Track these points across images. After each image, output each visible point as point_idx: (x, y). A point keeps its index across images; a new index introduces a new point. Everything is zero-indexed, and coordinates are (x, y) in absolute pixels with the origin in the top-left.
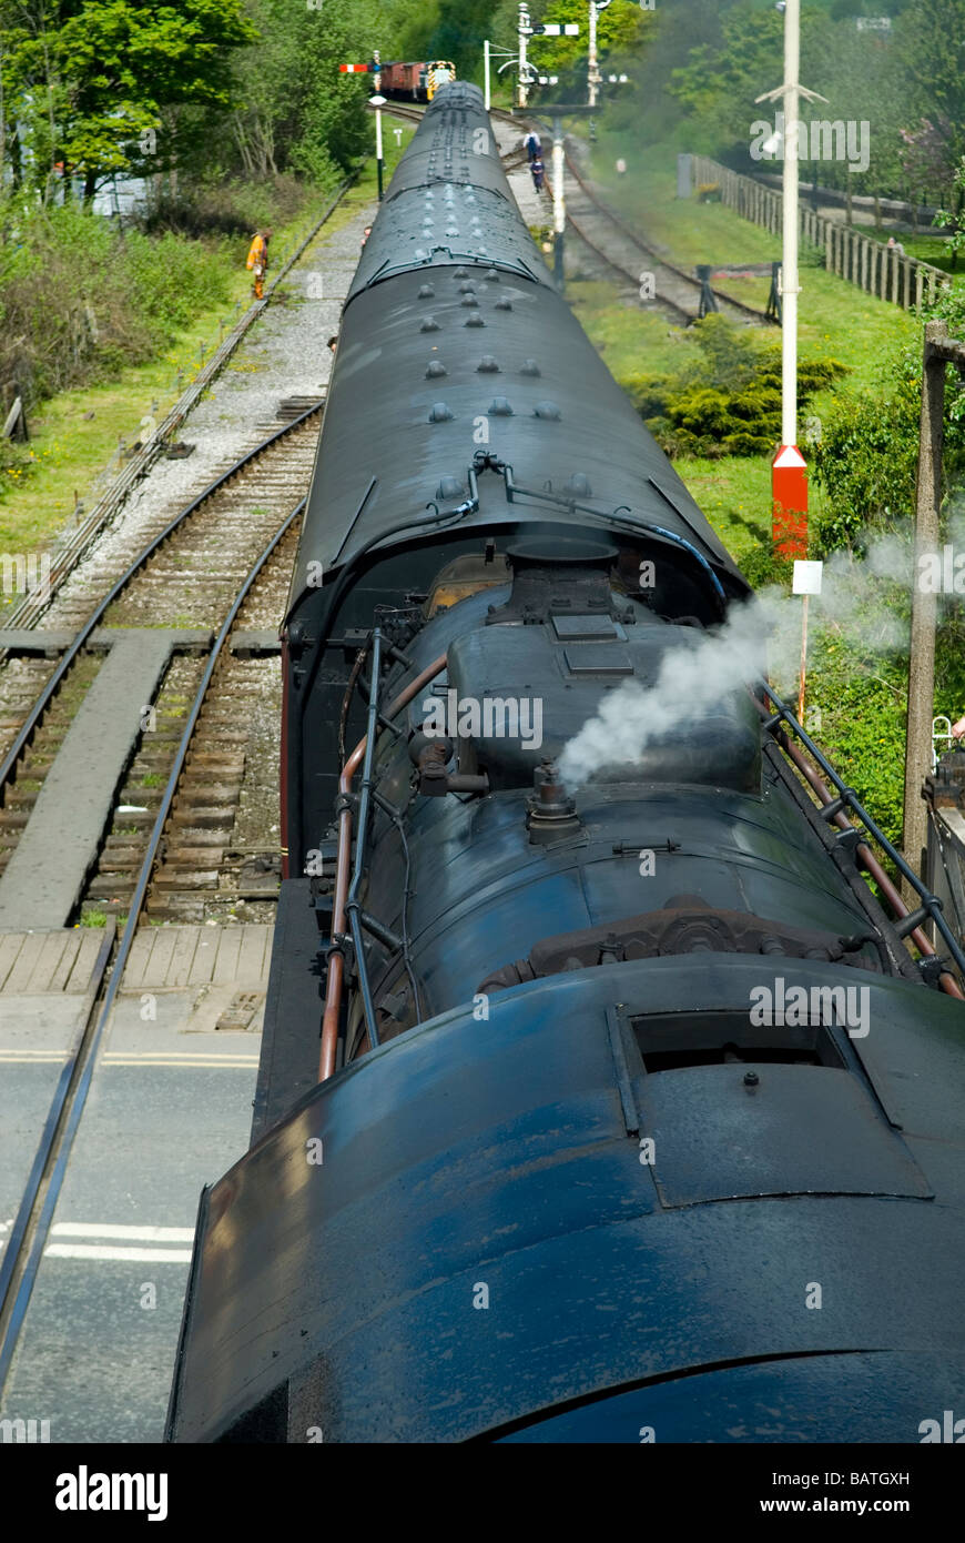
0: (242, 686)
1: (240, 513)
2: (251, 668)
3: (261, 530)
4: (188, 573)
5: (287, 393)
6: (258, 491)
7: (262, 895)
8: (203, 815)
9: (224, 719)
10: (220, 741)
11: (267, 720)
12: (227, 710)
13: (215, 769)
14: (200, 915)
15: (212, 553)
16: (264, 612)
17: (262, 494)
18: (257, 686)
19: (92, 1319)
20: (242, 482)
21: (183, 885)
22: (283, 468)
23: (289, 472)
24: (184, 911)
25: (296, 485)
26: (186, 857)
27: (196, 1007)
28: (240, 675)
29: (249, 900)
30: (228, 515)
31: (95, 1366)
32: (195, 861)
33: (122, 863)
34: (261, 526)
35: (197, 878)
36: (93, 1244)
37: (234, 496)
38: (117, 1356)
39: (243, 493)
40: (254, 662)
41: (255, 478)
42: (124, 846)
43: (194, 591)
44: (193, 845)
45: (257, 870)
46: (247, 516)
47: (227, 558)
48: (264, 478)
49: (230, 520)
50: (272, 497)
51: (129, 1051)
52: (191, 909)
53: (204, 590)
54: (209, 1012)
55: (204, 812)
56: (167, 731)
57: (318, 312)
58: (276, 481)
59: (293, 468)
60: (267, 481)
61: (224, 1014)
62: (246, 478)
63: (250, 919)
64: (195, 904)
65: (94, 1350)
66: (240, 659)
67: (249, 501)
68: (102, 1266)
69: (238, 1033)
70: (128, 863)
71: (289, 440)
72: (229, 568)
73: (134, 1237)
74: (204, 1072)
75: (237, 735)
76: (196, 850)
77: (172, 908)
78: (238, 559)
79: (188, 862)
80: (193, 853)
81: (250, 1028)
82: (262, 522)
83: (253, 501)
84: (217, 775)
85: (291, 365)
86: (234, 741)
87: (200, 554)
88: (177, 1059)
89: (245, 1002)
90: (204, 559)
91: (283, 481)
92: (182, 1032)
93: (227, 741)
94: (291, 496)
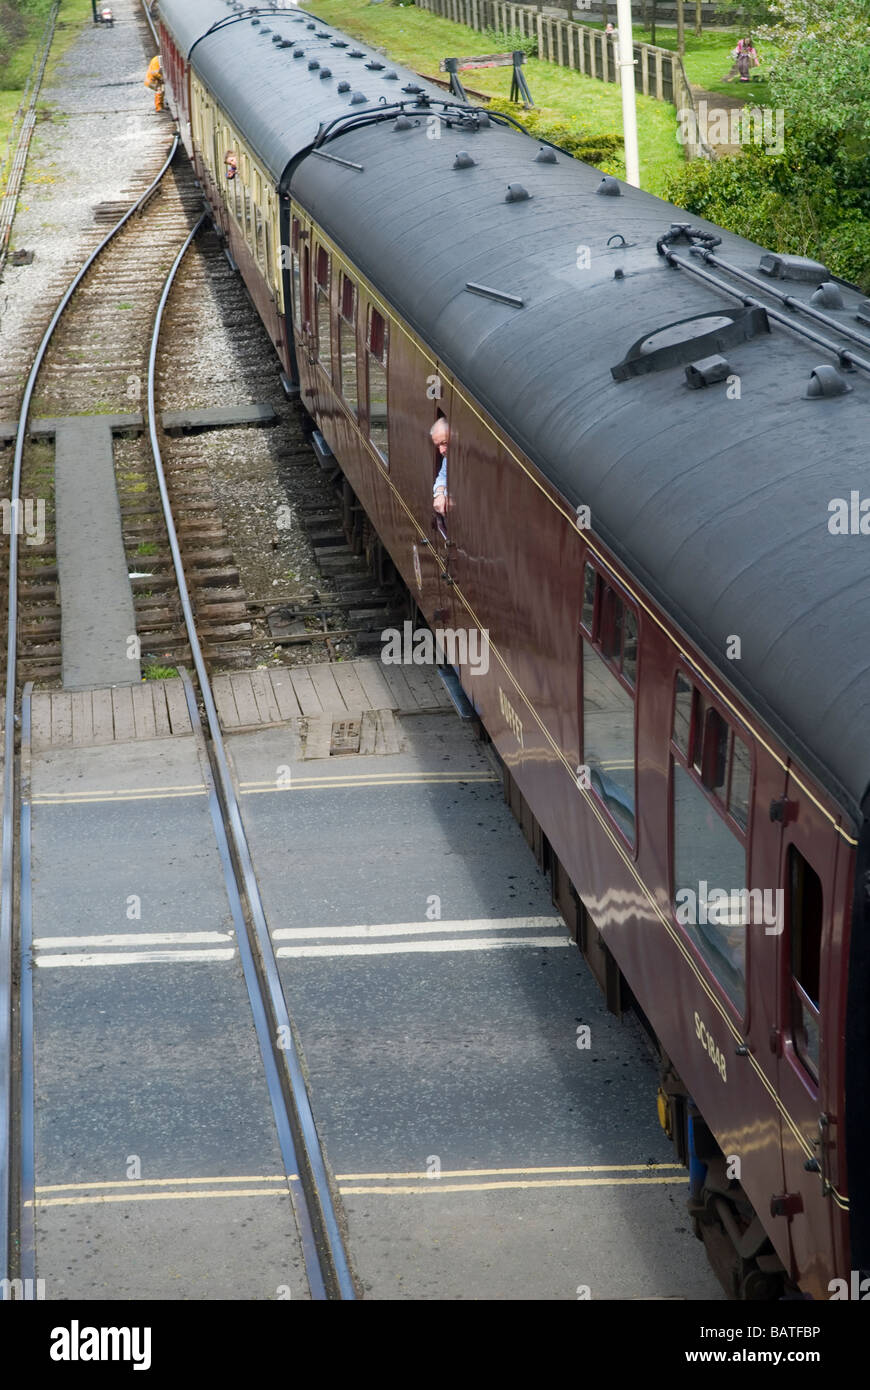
0: (187, 460)
1: (106, 310)
2: (188, 445)
3: (134, 322)
4: (84, 365)
5: (96, 199)
6: (112, 289)
7: (297, 640)
8: (211, 575)
9: (187, 490)
10: (192, 510)
11: (227, 489)
12: (185, 483)
13: (201, 535)
14: (249, 662)
15: (98, 346)
16: (174, 395)
17: (118, 291)
18: (201, 460)
19: (349, 1005)
20: (94, 281)
21: (221, 636)
22: (126, 267)
23: (134, 270)
24: (234, 659)
25: (146, 281)
26: (213, 612)
27: (304, 738)
28: (182, 451)
29: (285, 645)
30: (97, 312)
31: (374, 1045)
32: (223, 615)
33: (155, 622)
34: (131, 319)
35: (234, 629)
36: (316, 945)
37: (94, 295)
38: (389, 1036)
39: (100, 291)
40: (187, 439)
41: (104, 277)
42: (152, 607)
43: (100, 380)
44: (214, 602)
45: (283, 619)
46: (114, 311)
47: (116, 350)
48: (113, 277)
49: (100, 316)
50: (129, 293)
51: (260, 780)
52: (240, 657)
53: (109, 379)
54: (318, 741)
55: (212, 572)
56: (138, 505)
57: (85, 126)
58: (125, 279)
59: (135, 266)
60: (116, 280)
61: (333, 743)
62: (96, 278)
63: (293, 661)
64: (242, 653)
65: (364, 1031)
66: (173, 437)
67: (109, 298)
68: (334, 961)
69: (353, 757)
70: (161, 622)
71: (119, 241)
72: (121, 357)
73: (350, 935)
74: (340, 792)
75: (205, 504)
76: (220, 605)
77: (222, 657)
78: (127, 350)
79: (216, 616)
80: (218, 608)
81: (362, 751)
82: (131, 315)
83: (113, 297)
84: (204, 539)
85: (83, 176)
86: (205, 509)
87: (88, 348)
88: (309, 783)
89: (347, 730)
90: (96, 352)
91: (131, 278)
92: (301, 760)
93: (198, 509)
94: (145, 291)
